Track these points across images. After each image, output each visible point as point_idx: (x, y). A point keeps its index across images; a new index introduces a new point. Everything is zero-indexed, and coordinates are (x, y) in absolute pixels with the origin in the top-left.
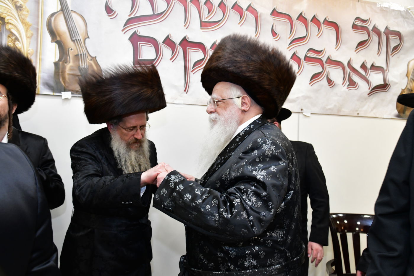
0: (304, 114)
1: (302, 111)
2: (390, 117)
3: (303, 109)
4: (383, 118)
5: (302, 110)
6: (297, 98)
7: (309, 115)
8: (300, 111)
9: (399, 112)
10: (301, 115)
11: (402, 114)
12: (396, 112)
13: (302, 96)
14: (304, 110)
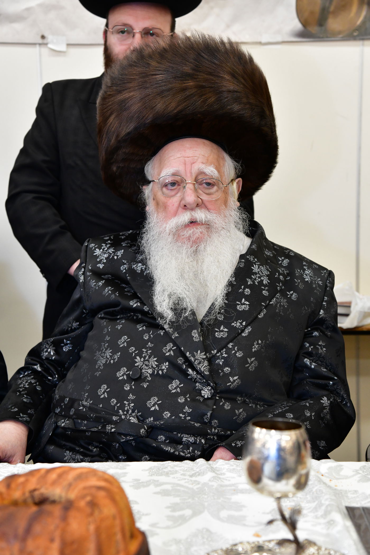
0: (50, 46)
1: (45, 41)
2: (279, 39)
3: (46, 35)
4: (260, 43)
5: (43, 37)
6: (28, 9)
7: (63, 48)
8: (40, 41)
9: (305, 23)
10: (44, 50)
11: (314, 29)
12: (297, 25)
13: (40, 5)
14: (50, 38)
